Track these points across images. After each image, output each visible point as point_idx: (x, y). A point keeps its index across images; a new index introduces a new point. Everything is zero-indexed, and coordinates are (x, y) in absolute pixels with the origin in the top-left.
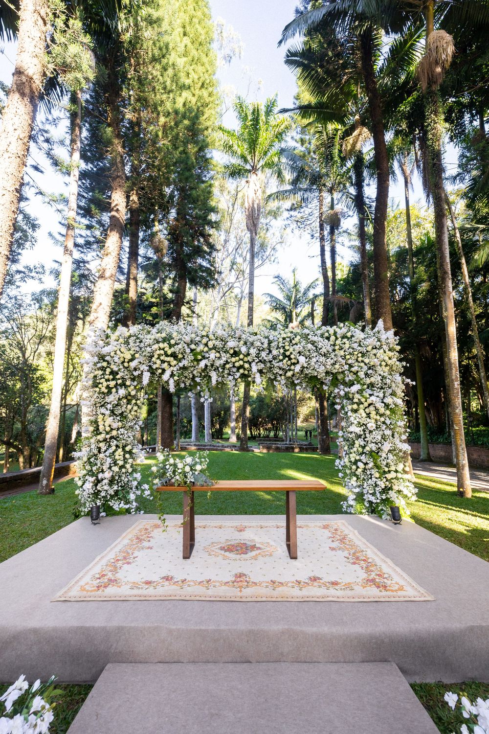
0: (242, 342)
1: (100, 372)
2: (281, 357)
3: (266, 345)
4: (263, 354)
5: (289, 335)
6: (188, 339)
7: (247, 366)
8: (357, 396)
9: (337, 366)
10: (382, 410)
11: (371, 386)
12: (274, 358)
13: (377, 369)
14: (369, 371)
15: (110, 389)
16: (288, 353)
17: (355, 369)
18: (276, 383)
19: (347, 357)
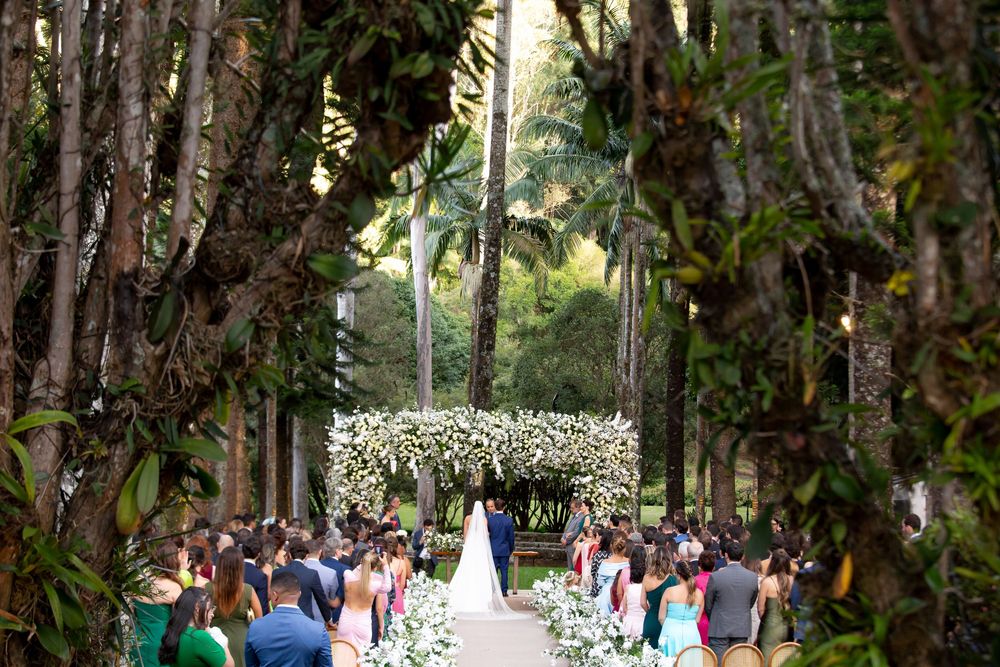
0: (484, 435)
1: (354, 461)
2: (520, 450)
3: (506, 439)
4: (504, 448)
5: (528, 428)
6: (432, 430)
7: (488, 457)
8: (590, 486)
9: (572, 458)
10: (608, 500)
11: (602, 477)
12: (514, 450)
13: (608, 462)
14: (601, 464)
15: (363, 477)
16: (527, 446)
17: (588, 461)
18: (516, 471)
19: (581, 451)
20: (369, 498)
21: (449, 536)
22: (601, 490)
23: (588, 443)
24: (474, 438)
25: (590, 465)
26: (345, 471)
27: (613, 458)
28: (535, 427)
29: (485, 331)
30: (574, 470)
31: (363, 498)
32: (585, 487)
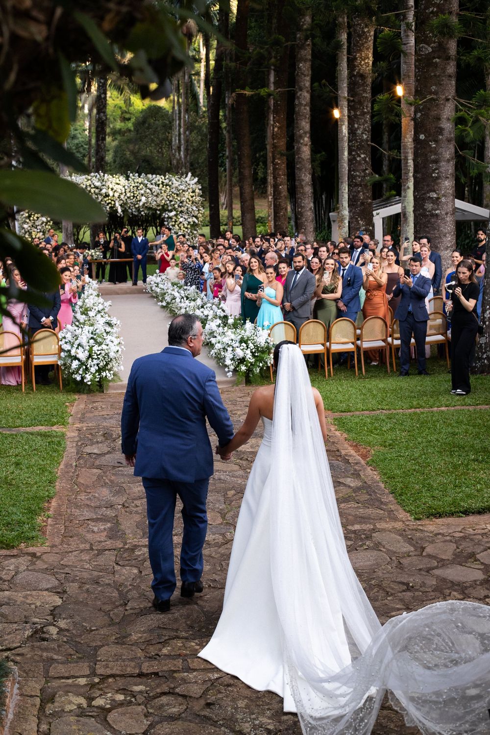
0: (110, 189)
2: (132, 198)
3: (124, 191)
4: (122, 197)
5: (136, 184)
7: (113, 203)
8: (174, 218)
9: (163, 201)
10: (186, 226)
11: (182, 212)
12: (128, 198)
13: (185, 203)
14: (181, 204)
15: (38, 218)
16: (136, 195)
17: (173, 203)
18: (130, 211)
19: (168, 197)
20: (42, 230)
21: (93, 251)
22: (181, 220)
23: (173, 193)
24: (104, 191)
25: (174, 205)
26: (27, 215)
27: (188, 200)
28: (140, 184)
29: (100, 129)
30: (164, 209)
31: (39, 231)
32: (171, 218)
